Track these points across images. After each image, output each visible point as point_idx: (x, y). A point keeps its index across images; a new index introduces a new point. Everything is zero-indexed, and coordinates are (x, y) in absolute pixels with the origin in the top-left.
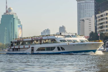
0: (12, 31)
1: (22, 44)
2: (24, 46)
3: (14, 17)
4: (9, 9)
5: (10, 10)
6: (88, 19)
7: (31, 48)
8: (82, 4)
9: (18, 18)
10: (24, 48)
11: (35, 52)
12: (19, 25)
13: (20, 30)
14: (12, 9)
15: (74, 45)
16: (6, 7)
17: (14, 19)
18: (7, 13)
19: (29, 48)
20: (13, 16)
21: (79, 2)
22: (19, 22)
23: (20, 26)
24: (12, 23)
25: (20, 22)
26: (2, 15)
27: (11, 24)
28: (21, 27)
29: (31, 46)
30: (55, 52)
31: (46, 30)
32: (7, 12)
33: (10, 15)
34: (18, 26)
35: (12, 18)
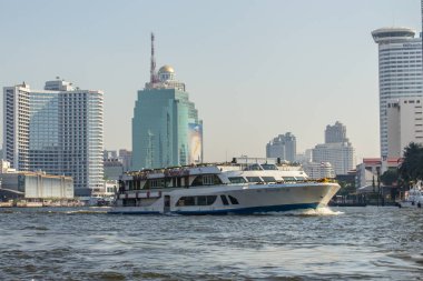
0: (171, 141)
1: (146, 187)
2: (148, 193)
3: (176, 98)
4: (163, 70)
5: (164, 73)
6: (411, 102)
7: (162, 199)
8: (394, 54)
9: (191, 100)
10: (148, 198)
11: (173, 208)
12: (193, 121)
13: (196, 138)
14: (171, 70)
15: (259, 191)
16: (153, 63)
17: (176, 102)
18: (155, 85)
19: (160, 197)
20: (172, 92)
21: (385, 47)
22: (194, 113)
23: (196, 125)
24: (171, 117)
25: (196, 112)
26: (139, 92)
27: (168, 120)
28: (198, 128)
29: (164, 194)
30: (217, 209)
31: (281, 136)
32: (154, 80)
33: (163, 90)
34: (190, 125)
35: (171, 101)
